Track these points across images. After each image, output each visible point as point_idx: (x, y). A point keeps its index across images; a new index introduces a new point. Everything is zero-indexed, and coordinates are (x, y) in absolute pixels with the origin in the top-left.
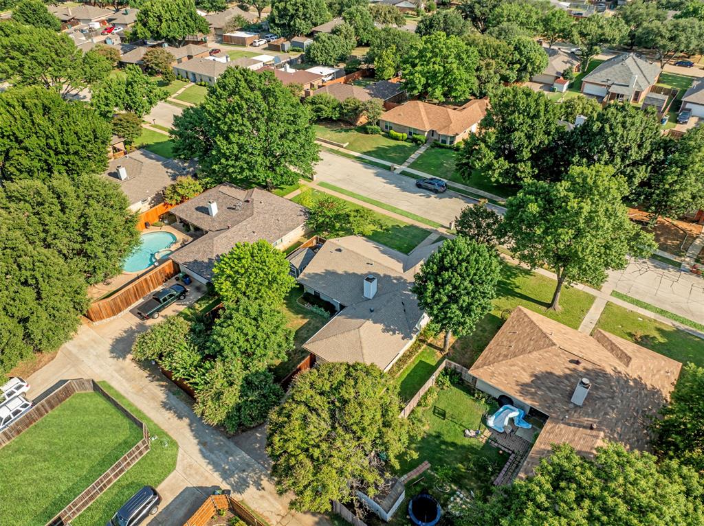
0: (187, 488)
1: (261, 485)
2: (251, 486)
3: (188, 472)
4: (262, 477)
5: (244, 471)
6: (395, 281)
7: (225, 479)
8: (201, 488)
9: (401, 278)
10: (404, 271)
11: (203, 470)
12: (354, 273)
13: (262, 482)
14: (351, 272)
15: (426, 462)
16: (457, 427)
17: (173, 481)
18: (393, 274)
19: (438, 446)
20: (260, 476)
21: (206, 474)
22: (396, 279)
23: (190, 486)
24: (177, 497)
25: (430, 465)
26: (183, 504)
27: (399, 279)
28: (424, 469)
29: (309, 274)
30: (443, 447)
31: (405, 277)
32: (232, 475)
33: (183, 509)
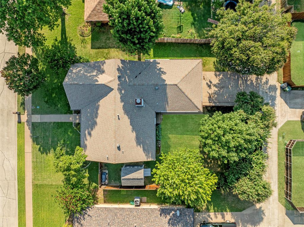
0: (290, 108)
1: (266, 81)
2: (270, 84)
3: (285, 114)
4: (263, 83)
5: (266, 92)
6: (123, 92)
7: (275, 97)
8: (286, 102)
9: (119, 89)
10: (113, 89)
11: (279, 109)
12: (131, 125)
13: (265, 81)
14: (131, 127)
15: (208, 21)
16: (182, 18)
17: (292, 116)
18: (119, 96)
19: (198, 21)
20: (263, 84)
21: (280, 106)
22: (121, 93)
23: (288, 108)
24: (295, 108)
25: (209, 19)
26: (296, 104)
27: (120, 90)
28: (213, 20)
29: (146, 155)
30: (197, 19)
31: (117, 87)
32: (272, 96)
33: (297, 101)
